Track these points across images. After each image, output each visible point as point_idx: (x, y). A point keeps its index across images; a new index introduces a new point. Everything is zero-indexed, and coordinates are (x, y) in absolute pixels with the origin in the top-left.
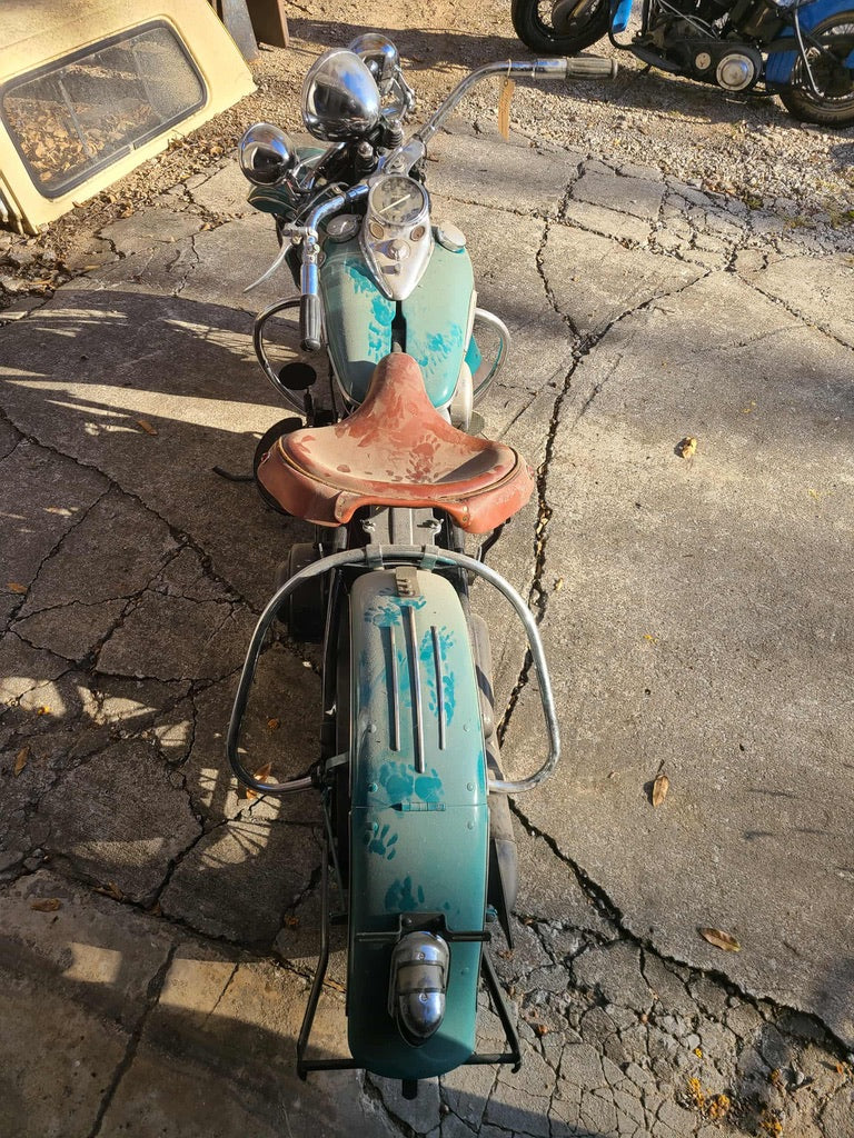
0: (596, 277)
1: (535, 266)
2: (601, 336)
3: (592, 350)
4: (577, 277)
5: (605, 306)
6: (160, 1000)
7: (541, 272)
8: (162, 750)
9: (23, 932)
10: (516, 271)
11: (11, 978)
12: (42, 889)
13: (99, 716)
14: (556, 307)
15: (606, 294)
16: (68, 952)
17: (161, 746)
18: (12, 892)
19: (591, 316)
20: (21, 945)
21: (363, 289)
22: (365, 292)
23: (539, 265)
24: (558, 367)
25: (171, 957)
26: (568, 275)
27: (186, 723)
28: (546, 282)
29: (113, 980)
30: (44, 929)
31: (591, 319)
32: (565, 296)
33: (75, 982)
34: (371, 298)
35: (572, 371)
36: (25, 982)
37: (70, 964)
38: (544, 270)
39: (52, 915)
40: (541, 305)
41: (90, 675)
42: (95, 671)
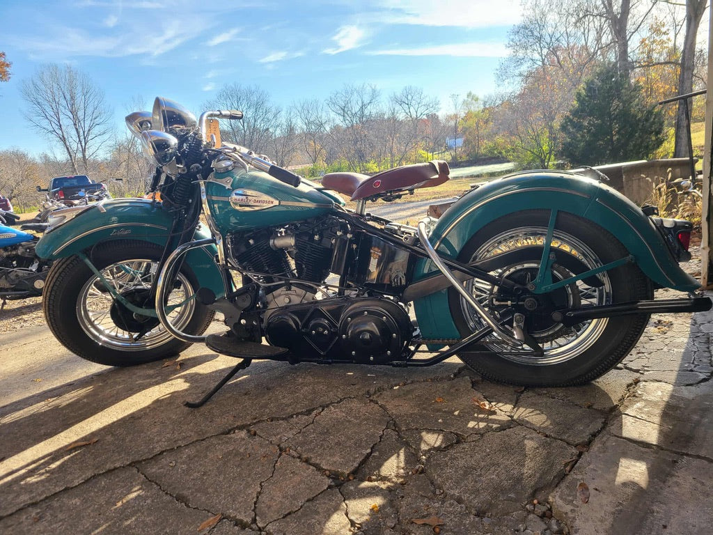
6: (655, 443)
8: (443, 446)
9: (610, 509)
11: (653, 516)
12: (569, 495)
13: (395, 480)
16: (625, 484)
17: (439, 447)
18: (570, 515)
20: (621, 511)
25: (621, 437)
27: (424, 434)
29: (645, 463)
30: (605, 497)
33: (649, 481)
36: (655, 508)
37: (634, 484)
39: (592, 492)
41: (351, 478)
42: (349, 475)
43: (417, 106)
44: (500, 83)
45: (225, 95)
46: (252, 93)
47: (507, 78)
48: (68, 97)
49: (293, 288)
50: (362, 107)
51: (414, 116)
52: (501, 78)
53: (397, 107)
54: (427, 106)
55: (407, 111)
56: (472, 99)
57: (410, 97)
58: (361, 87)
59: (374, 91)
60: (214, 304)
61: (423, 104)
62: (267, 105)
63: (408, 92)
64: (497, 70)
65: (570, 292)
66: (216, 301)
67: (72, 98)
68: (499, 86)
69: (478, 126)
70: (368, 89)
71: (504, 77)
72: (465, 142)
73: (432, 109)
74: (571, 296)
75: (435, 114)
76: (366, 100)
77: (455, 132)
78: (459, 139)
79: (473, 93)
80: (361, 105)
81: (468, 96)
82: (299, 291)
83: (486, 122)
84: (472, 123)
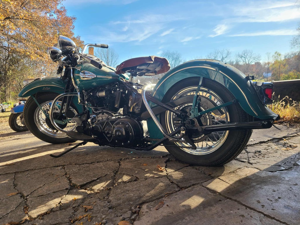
16: (184, 205)
25: (205, 187)
39: (165, 206)
41: (79, 187)
42: (79, 186)
43: (249, 58)
44: (293, 47)
45: (163, 55)
46: (174, 54)
47: (297, 44)
48: (106, 57)
49: (105, 114)
50: (222, 59)
51: (247, 63)
52: (293, 44)
53: (239, 59)
54: (254, 58)
55: (244, 60)
56: (278, 54)
57: (246, 54)
58: (223, 50)
59: (228, 52)
60: (73, 118)
61: (253, 57)
62: (180, 59)
63: (245, 52)
64: (291, 41)
65: (208, 118)
66: (74, 117)
67: (107, 58)
68: (292, 48)
69: (279, 67)
70: (226, 52)
71: (295, 44)
72: (272, 74)
73: (257, 60)
74: (208, 120)
75: (259, 62)
76: (224, 57)
77: (268, 71)
78: (269, 74)
79: (278, 52)
80: (222, 58)
81: (275, 53)
82: (107, 115)
83: (284, 65)
84: (277, 66)
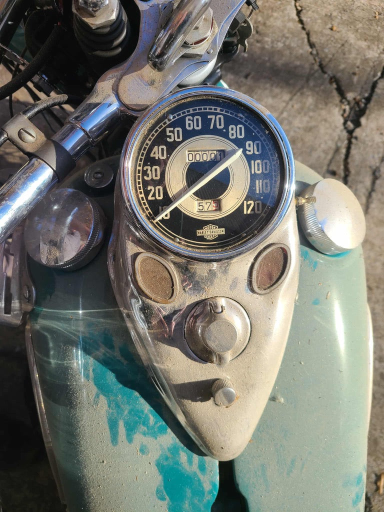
0: (351, 23)
1: (294, 14)
2: (368, 100)
3: (363, 120)
4: (335, 24)
5: (366, 60)
7: (301, 21)
10: (279, 23)
14: (321, 66)
15: (363, 44)
19: (354, 74)
21: (131, 429)
22: (138, 438)
23: (299, 13)
24: (334, 147)
26: (326, 23)
28: (308, 34)
31: (355, 79)
32: (329, 51)
34: (154, 455)
35: (349, 149)
38: (304, 19)
40: (307, 66)
